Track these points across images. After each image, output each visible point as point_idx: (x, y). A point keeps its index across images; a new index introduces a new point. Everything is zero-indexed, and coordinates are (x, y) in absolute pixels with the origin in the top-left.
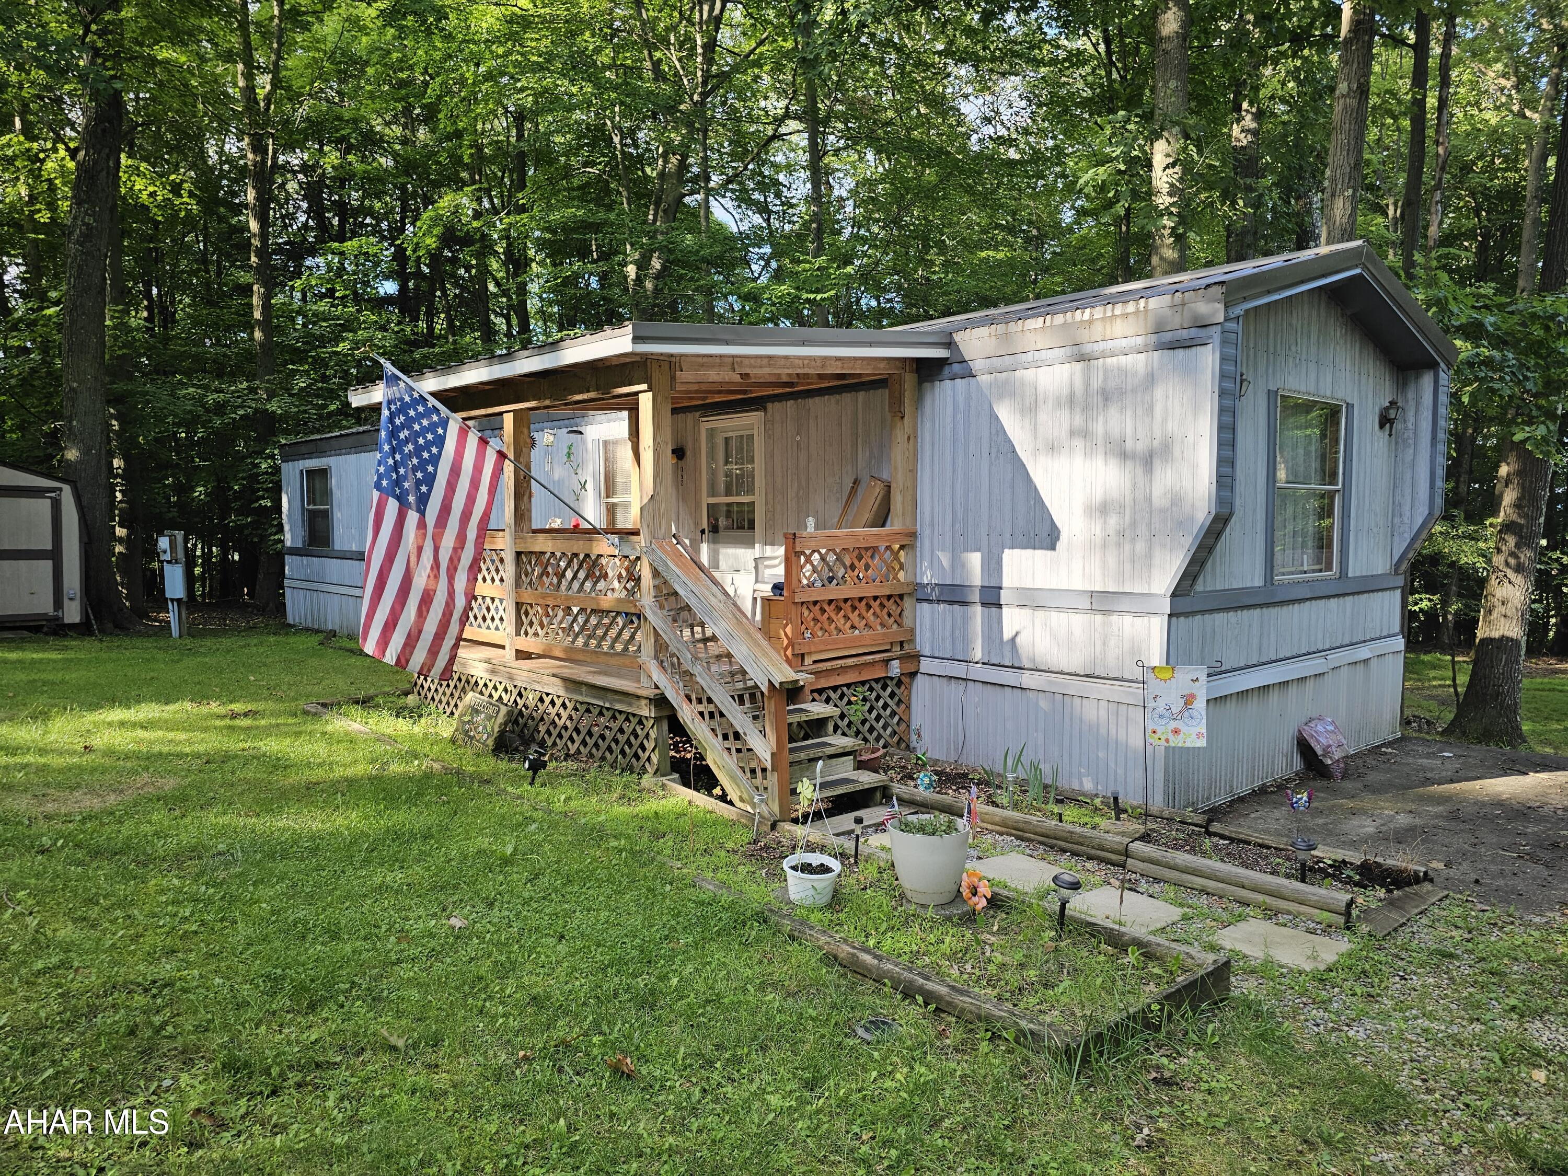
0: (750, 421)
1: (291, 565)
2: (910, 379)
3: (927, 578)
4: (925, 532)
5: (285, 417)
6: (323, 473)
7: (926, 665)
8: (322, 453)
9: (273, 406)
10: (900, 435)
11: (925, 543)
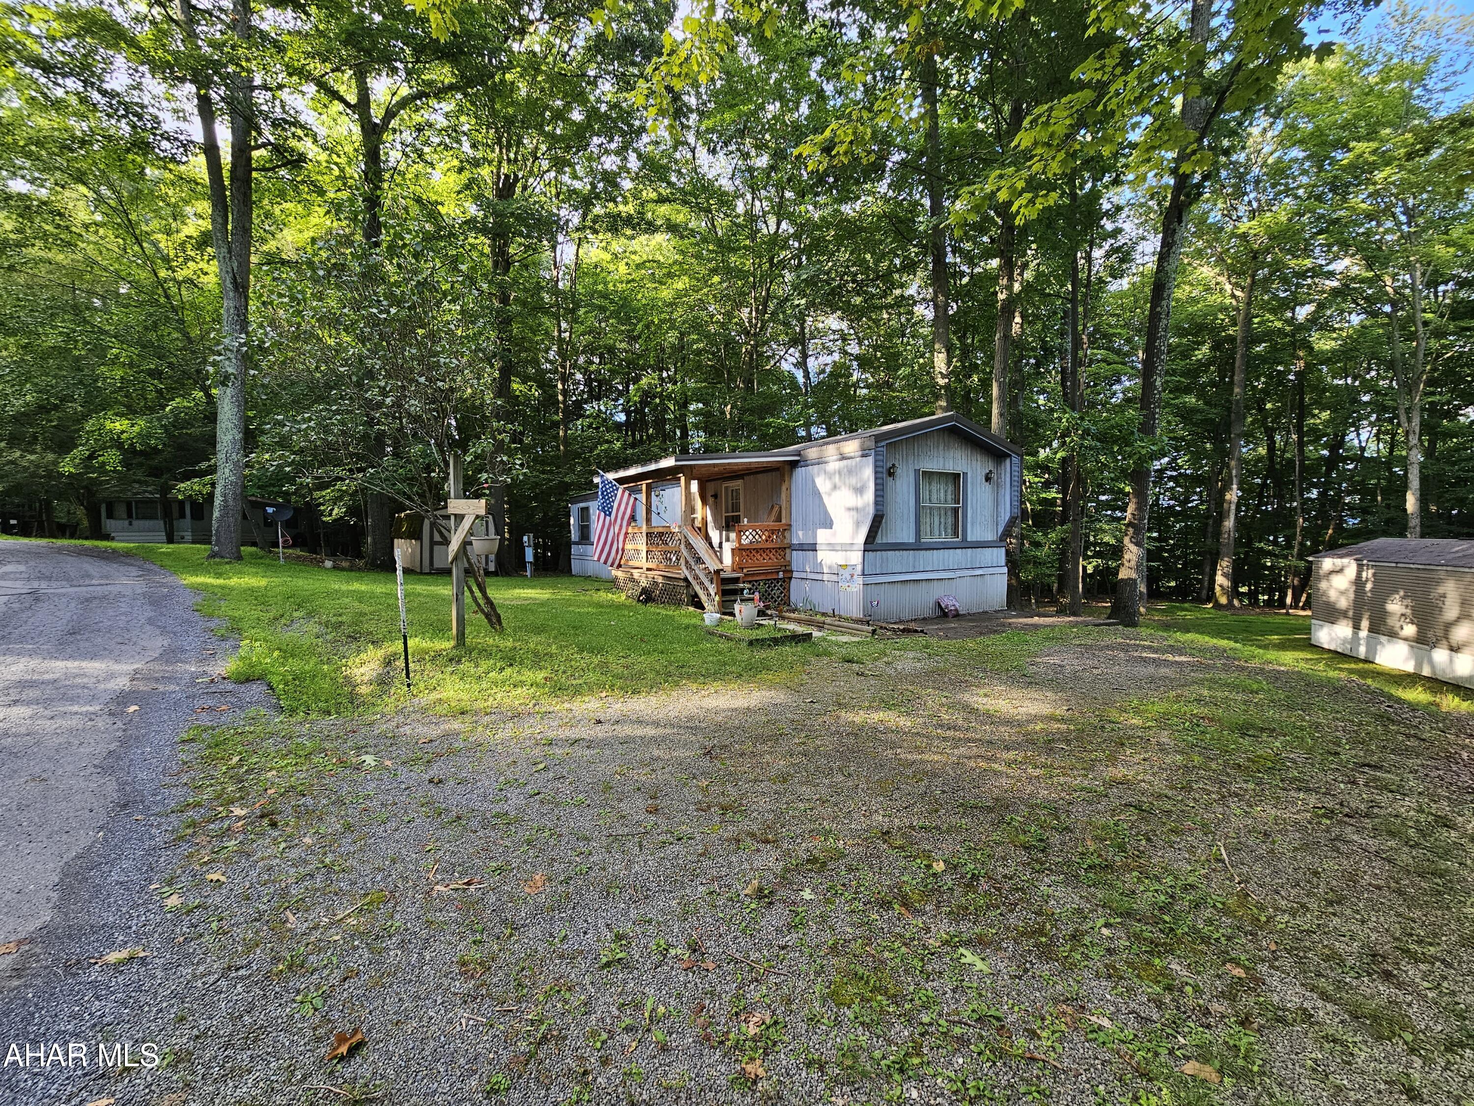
0: (738, 484)
1: (574, 549)
2: (787, 468)
3: (795, 541)
4: (794, 524)
5: (572, 484)
6: (587, 509)
7: (795, 575)
8: (586, 500)
9: (567, 479)
10: (784, 488)
11: (794, 529)
